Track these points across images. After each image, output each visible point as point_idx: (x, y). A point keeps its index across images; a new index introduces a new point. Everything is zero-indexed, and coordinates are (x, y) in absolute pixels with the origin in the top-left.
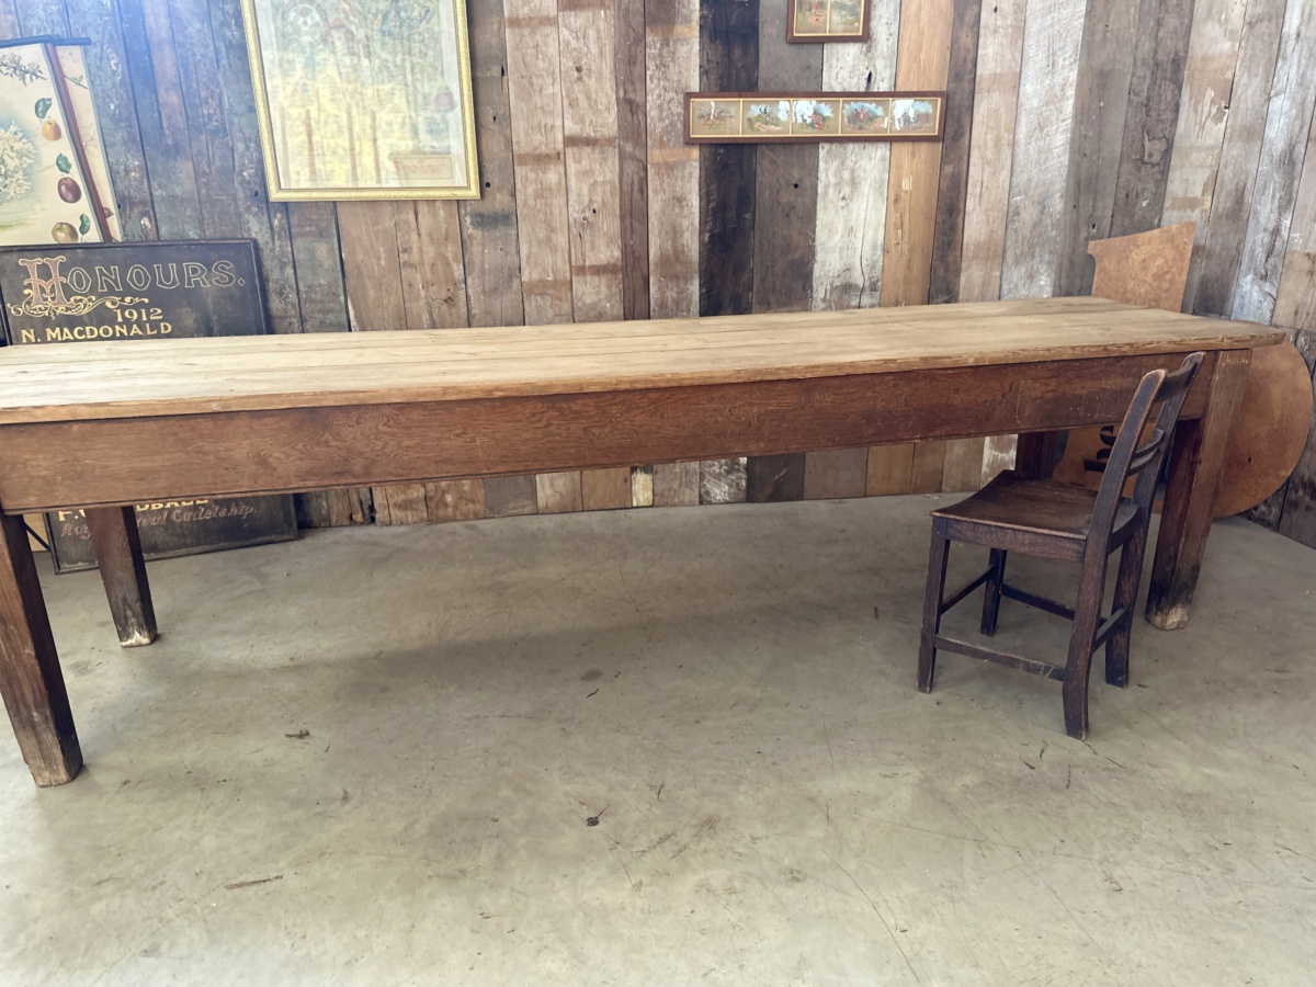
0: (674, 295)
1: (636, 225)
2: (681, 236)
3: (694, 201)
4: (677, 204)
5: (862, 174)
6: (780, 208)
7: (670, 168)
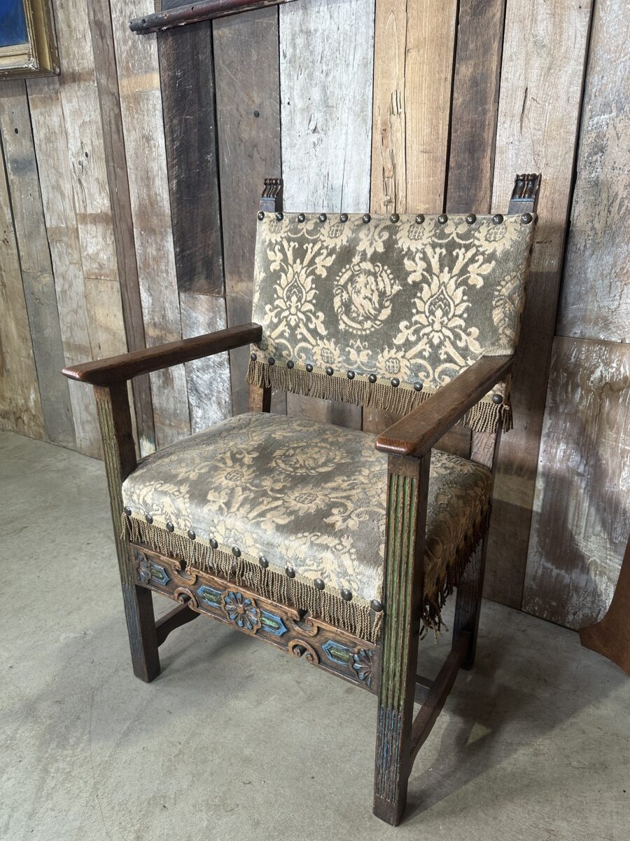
0: (154, 253)
1: (118, 170)
2: (153, 182)
3: (160, 140)
4: (146, 145)
5: (337, 91)
6: (243, 148)
7: (138, 98)
